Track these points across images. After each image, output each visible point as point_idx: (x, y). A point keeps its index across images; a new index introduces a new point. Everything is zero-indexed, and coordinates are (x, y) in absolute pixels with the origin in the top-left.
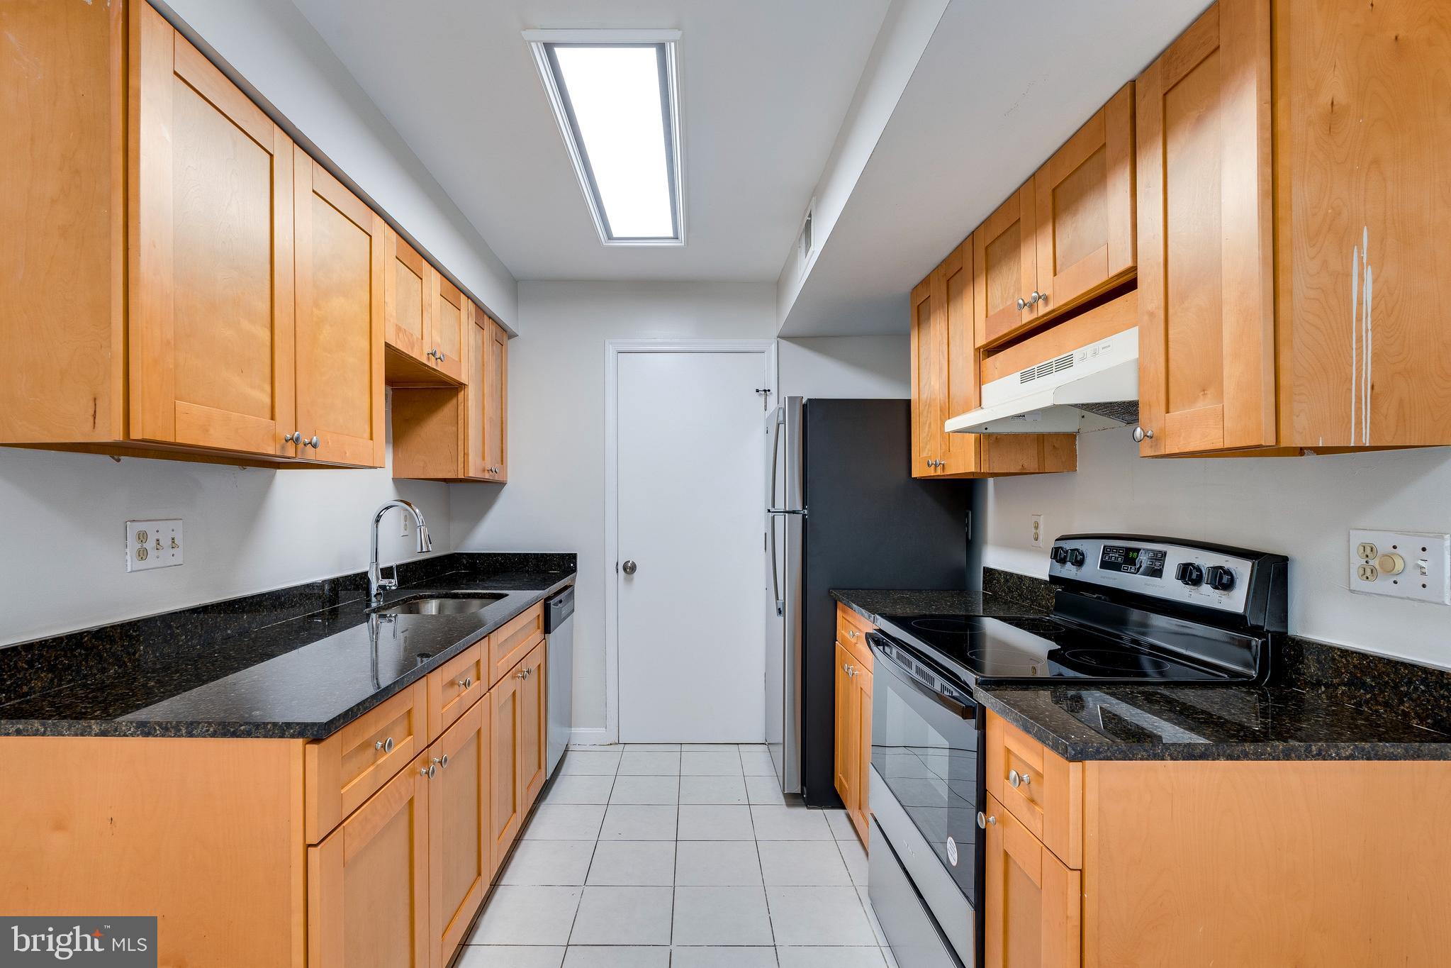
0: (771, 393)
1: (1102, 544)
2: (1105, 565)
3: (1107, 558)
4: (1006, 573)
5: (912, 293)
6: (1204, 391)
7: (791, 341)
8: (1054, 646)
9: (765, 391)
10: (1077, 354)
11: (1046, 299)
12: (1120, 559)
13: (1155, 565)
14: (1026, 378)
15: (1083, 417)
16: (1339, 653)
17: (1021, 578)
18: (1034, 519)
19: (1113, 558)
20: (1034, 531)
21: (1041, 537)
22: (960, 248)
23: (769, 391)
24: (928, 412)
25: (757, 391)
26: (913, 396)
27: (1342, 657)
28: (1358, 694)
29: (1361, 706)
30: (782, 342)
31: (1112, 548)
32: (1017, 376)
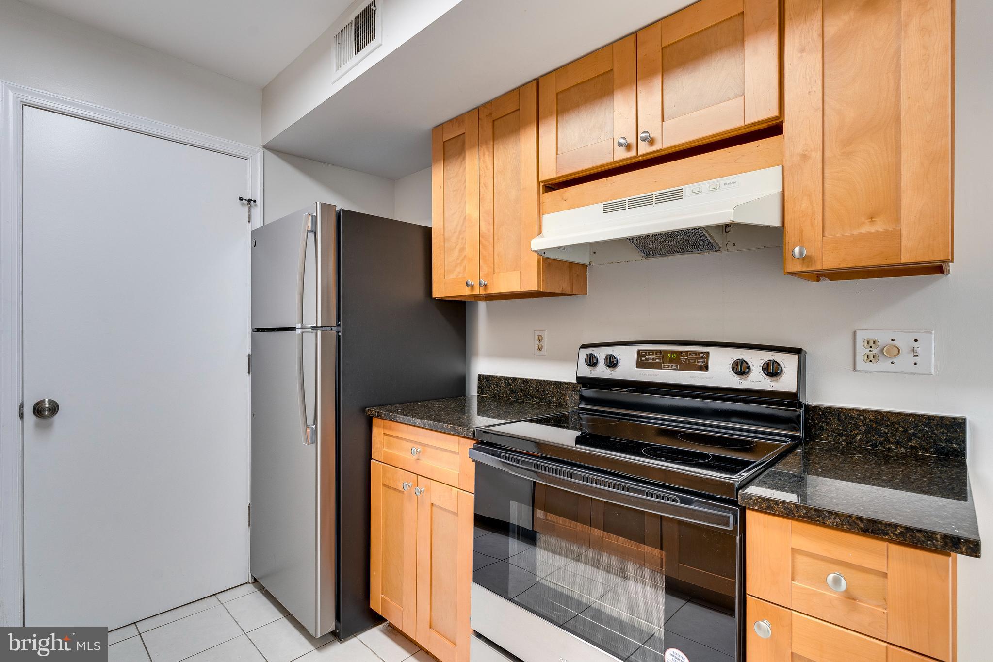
0: (256, 205)
1: (635, 349)
2: (640, 365)
3: (643, 359)
4: (507, 379)
5: (433, 130)
6: (871, 218)
7: (277, 155)
8: (578, 433)
9: (249, 201)
10: (687, 189)
11: (651, 141)
12: (658, 360)
13: (698, 362)
14: (607, 209)
15: (595, 253)
16: (857, 413)
17: (525, 381)
18: (537, 333)
19: (650, 360)
20: (537, 343)
21: (545, 347)
22: (519, 90)
23: (255, 201)
24: (458, 238)
25: (241, 199)
26: (436, 225)
27: (860, 415)
28: (874, 439)
29: (876, 446)
30: (268, 153)
31: (648, 352)
32: (599, 207)
